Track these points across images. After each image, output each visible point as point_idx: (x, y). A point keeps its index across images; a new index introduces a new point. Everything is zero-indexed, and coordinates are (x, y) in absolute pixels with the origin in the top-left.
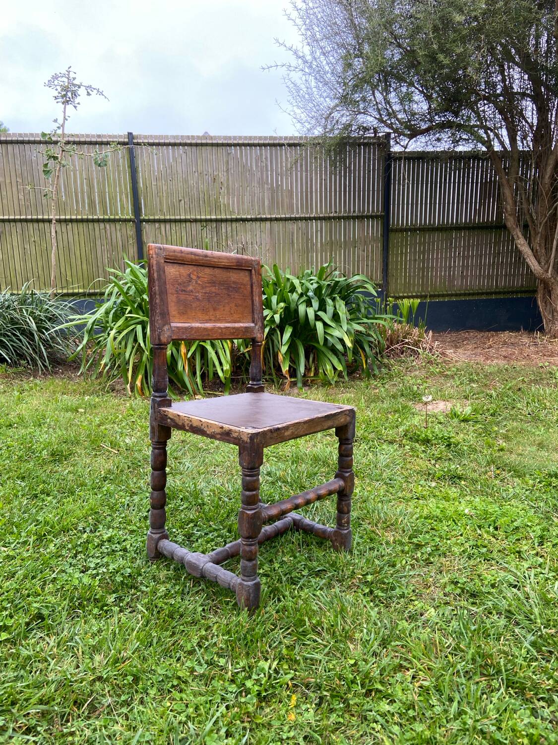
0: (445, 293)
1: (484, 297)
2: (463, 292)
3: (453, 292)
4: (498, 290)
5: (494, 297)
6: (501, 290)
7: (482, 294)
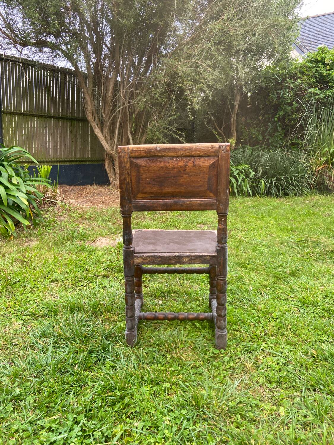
0: (45, 160)
1: (68, 164)
2: (56, 160)
3: (50, 160)
4: (76, 159)
5: (74, 163)
6: (78, 159)
7: (67, 161)
